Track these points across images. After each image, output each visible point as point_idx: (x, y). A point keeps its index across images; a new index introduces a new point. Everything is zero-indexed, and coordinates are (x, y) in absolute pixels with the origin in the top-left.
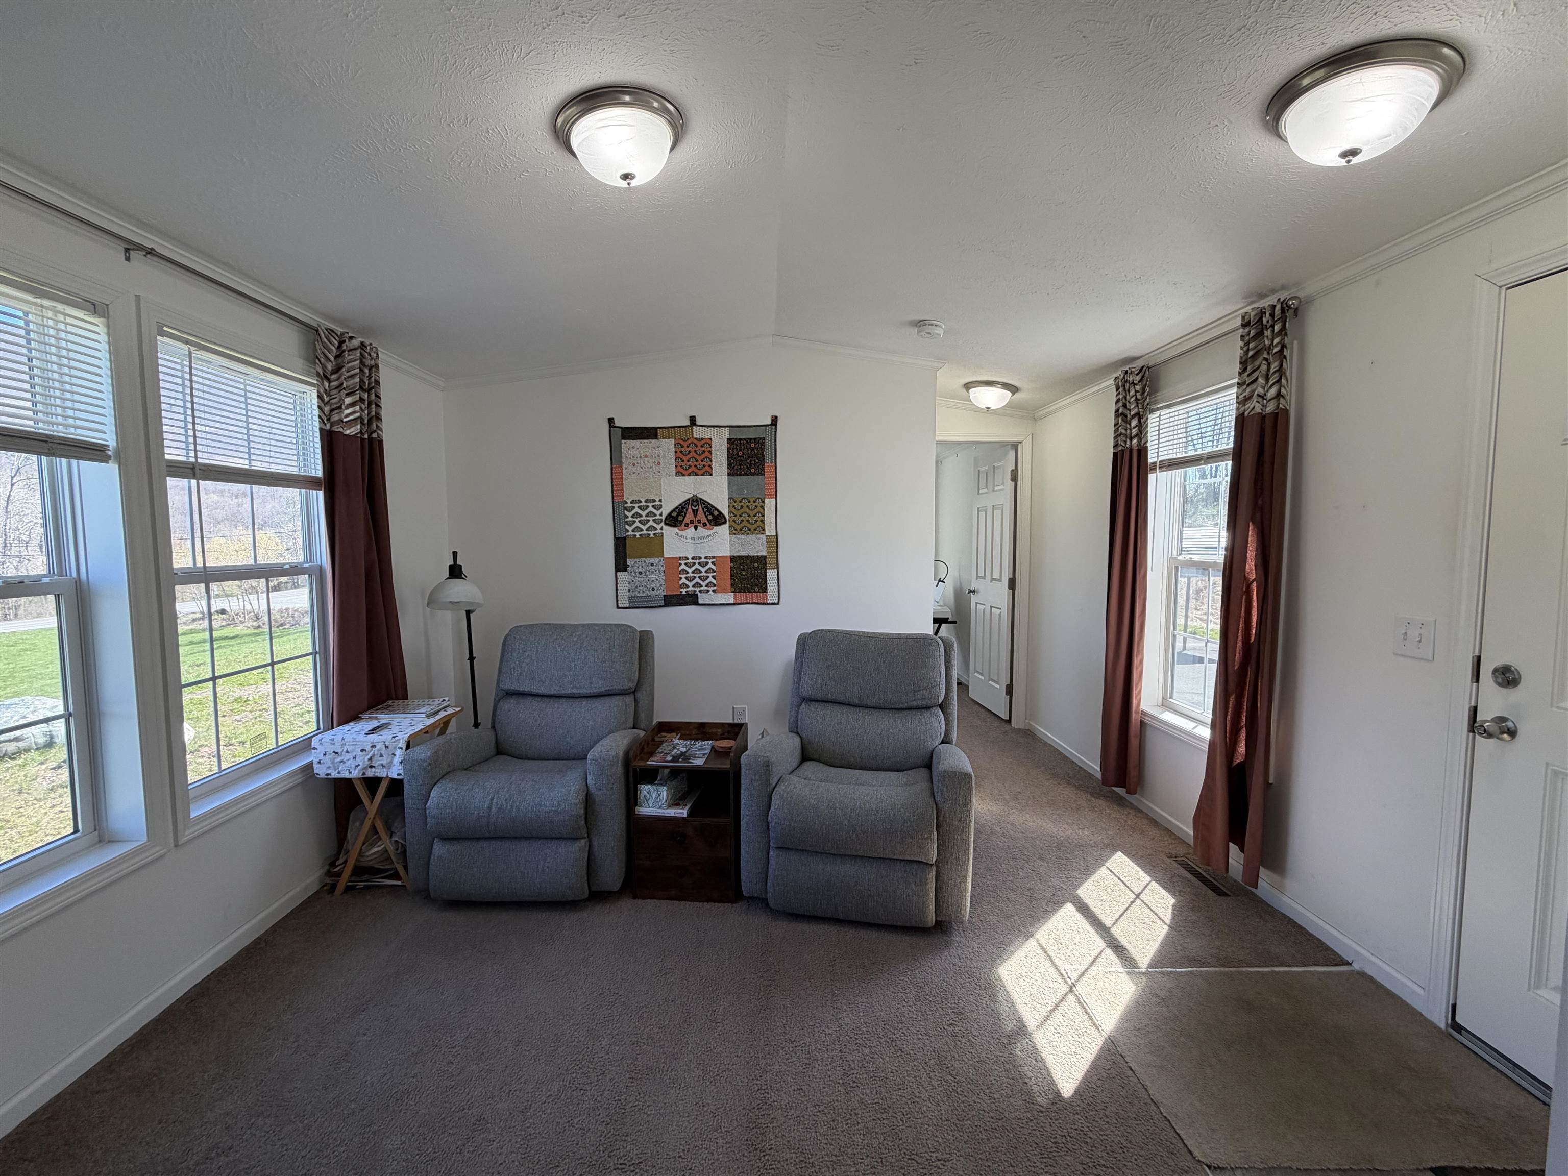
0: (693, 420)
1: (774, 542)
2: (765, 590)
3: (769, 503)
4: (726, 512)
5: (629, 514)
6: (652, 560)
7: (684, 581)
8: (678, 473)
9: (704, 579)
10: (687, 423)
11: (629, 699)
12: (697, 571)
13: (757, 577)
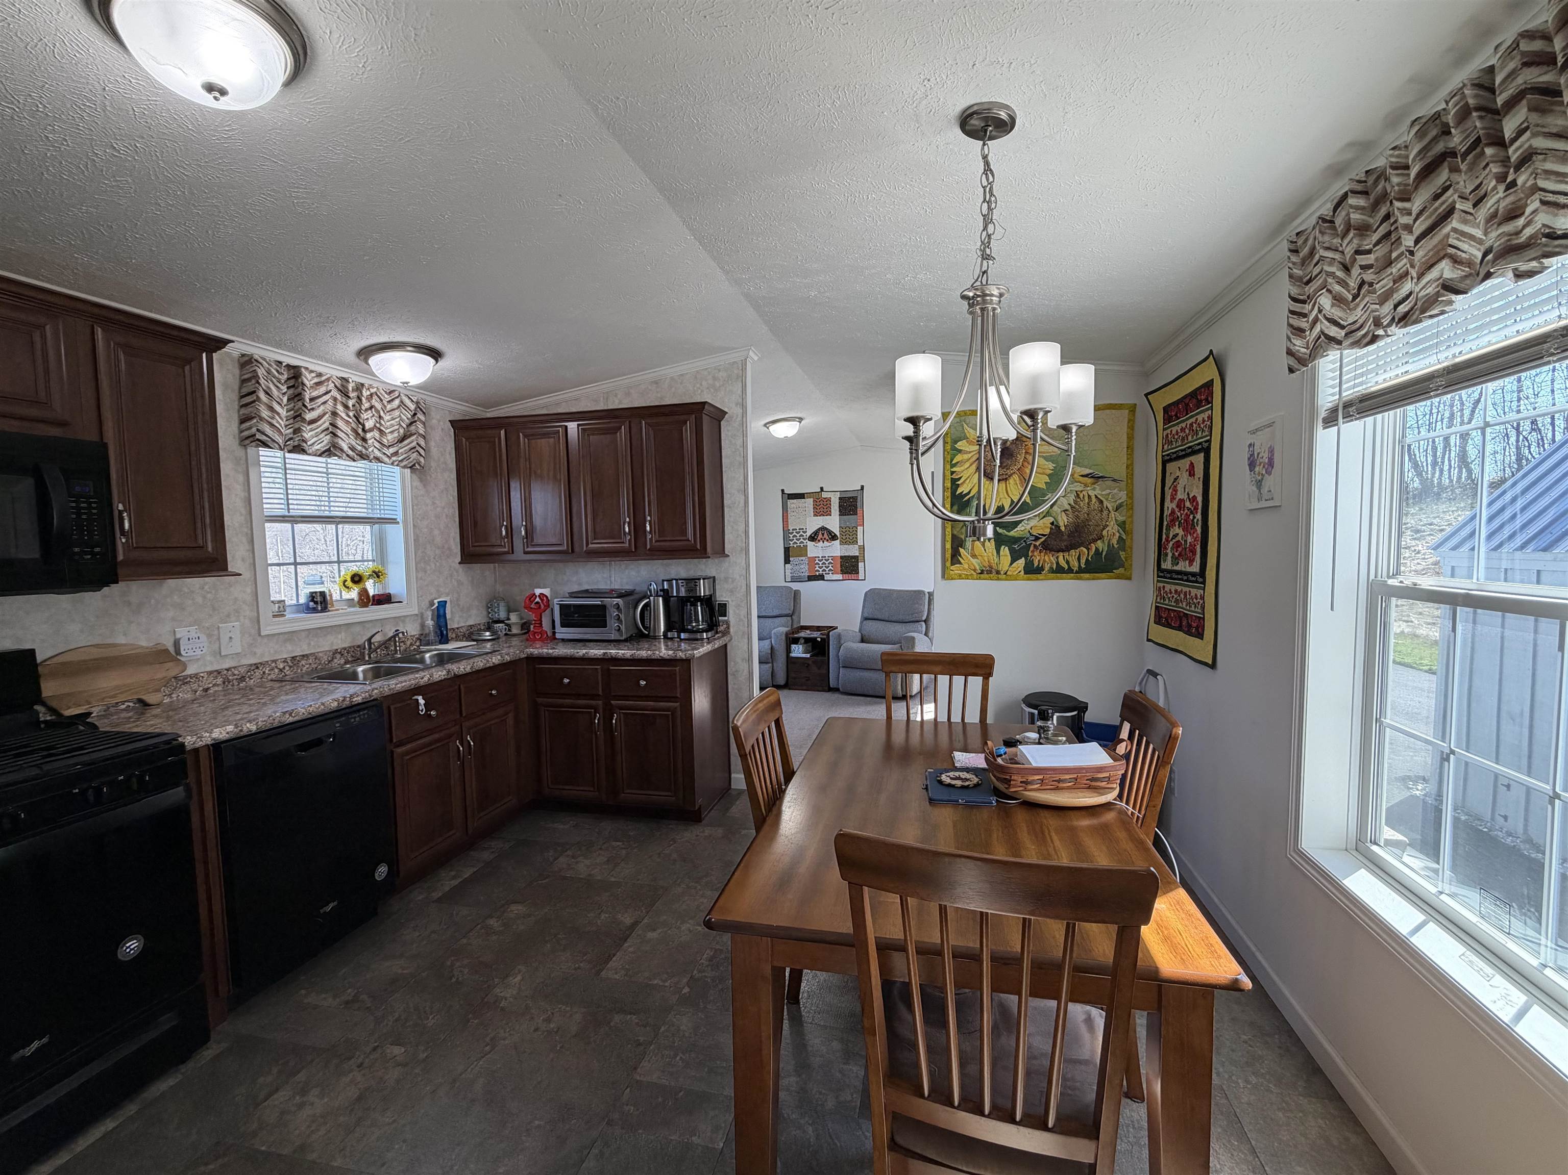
0: (822, 489)
1: (862, 548)
2: (858, 573)
3: (860, 529)
4: (838, 534)
5: (791, 536)
6: (802, 558)
7: (817, 568)
8: (815, 515)
9: (827, 567)
10: (819, 490)
11: (789, 618)
12: (824, 563)
13: (854, 566)
